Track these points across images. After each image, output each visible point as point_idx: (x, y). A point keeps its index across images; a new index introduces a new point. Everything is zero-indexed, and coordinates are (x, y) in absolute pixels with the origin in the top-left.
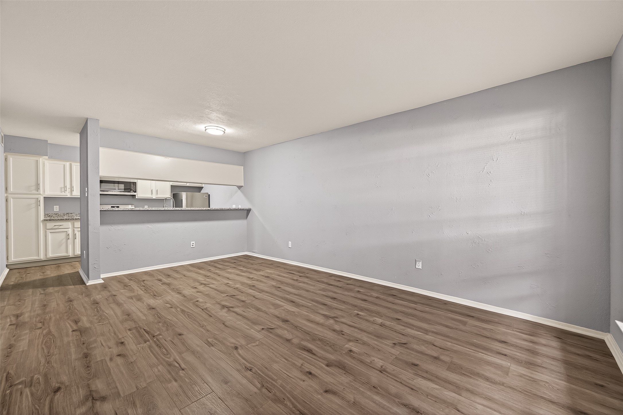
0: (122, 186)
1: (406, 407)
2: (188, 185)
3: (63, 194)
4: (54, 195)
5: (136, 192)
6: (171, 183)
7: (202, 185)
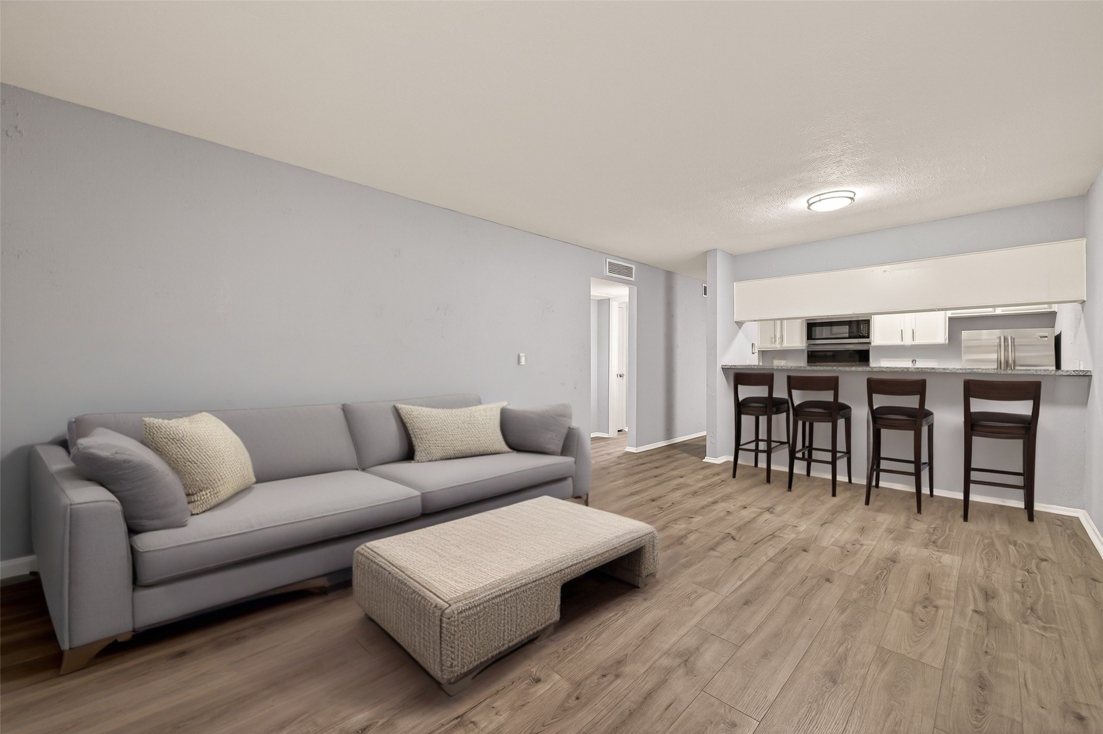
0: (845, 329)
1: (360, 730)
2: (999, 311)
3: (773, 346)
4: (767, 348)
5: (869, 338)
6: (949, 314)
7: (1050, 308)
